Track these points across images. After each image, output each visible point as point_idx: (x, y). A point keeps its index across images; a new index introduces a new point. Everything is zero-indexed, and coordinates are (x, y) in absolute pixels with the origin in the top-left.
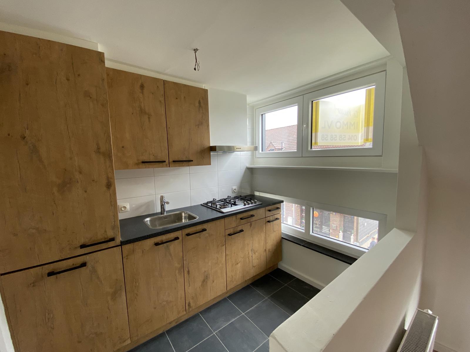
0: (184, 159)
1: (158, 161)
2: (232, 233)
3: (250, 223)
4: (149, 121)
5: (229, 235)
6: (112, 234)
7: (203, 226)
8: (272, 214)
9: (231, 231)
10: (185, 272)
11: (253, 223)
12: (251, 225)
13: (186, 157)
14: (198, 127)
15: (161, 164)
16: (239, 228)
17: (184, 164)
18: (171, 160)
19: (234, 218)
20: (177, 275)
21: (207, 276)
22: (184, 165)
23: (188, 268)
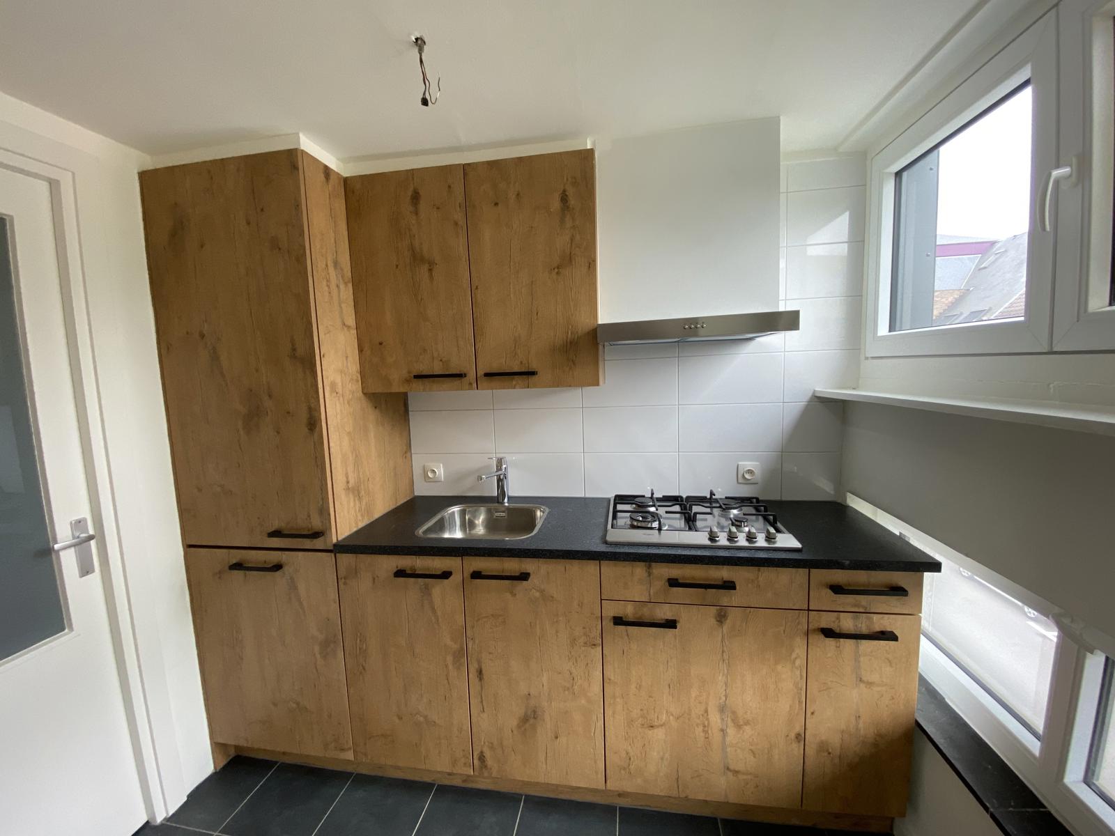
0: (516, 369)
1: (450, 373)
2: (631, 619)
3: (721, 609)
4: (431, 277)
5: (618, 621)
6: (320, 524)
7: (523, 566)
8: (855, 606)
9: (629, 611)
10: (471, 671)
11: (734, 615)
12: (721, 618)
13: (521, 362)
14: (558, 273)
15: (457, 382)
16: (664, 613)
17: (514, 383)
18: (481, 373)
19: (639, 570)
20: (451, 667)
21: (535, 712)
22: (515, 385)
23: (479, 662)
